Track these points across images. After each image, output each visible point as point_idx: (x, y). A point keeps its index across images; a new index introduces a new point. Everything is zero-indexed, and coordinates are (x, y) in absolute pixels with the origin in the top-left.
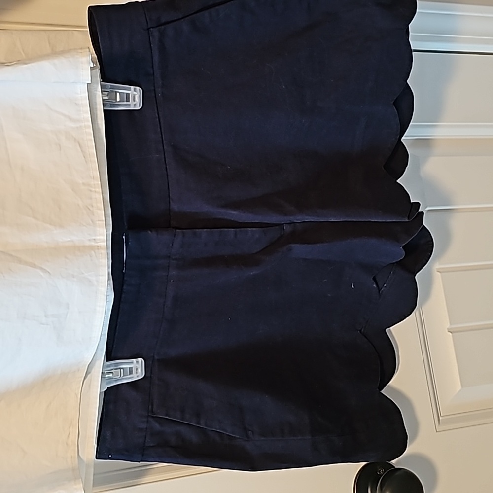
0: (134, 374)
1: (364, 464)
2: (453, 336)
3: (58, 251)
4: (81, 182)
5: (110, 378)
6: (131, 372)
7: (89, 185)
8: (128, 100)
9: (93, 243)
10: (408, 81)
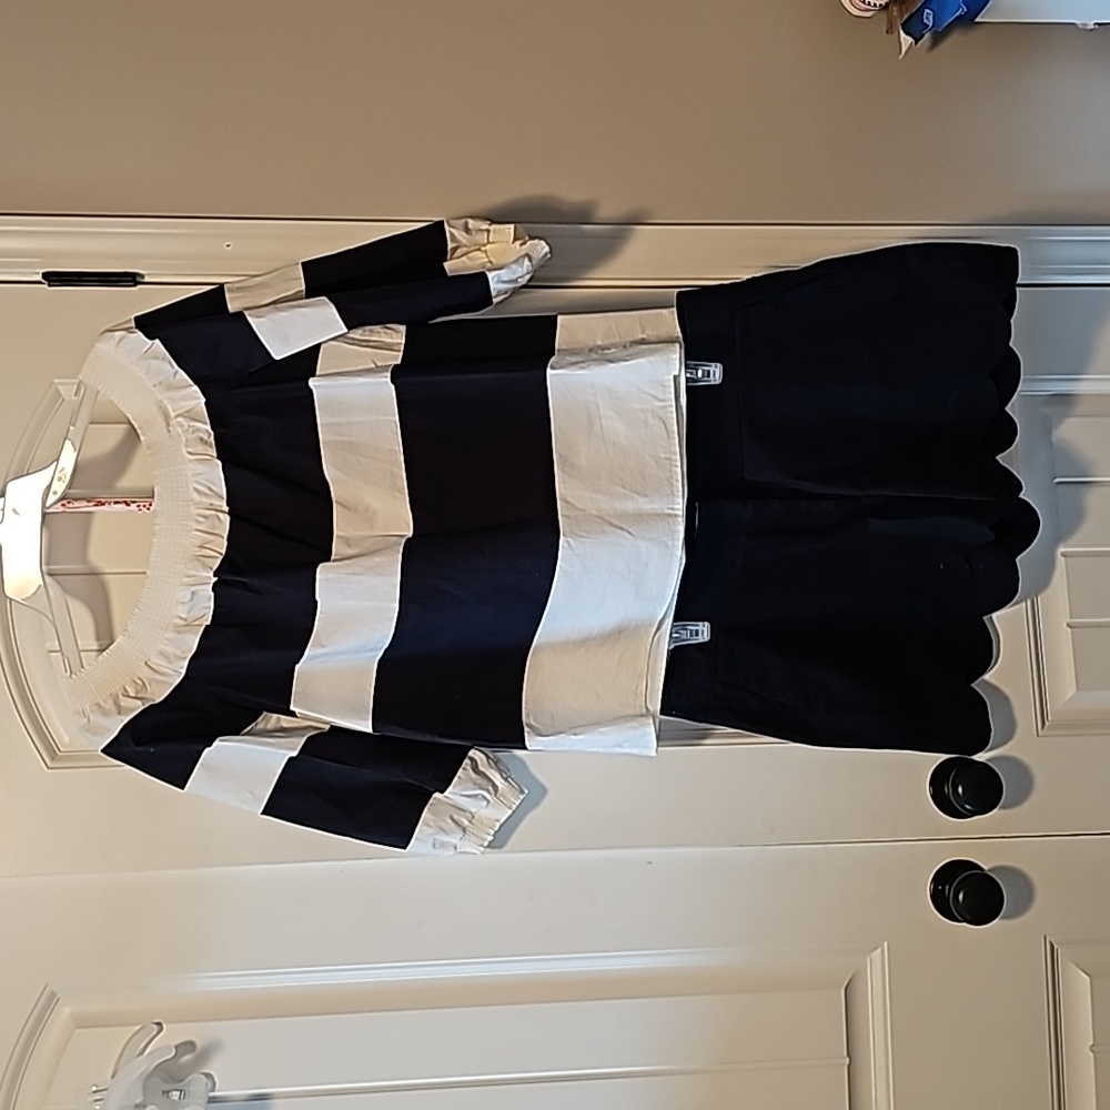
0: (700, 636)
1: (945, 757)
2: (1072, 633)
3: (641, 517)
4: (663, 456)
5: (676, 638)
6: (697, 634)
7: (670, 459)
8: (708, 376)
9: (671, 512)
10: (1011, 344)
